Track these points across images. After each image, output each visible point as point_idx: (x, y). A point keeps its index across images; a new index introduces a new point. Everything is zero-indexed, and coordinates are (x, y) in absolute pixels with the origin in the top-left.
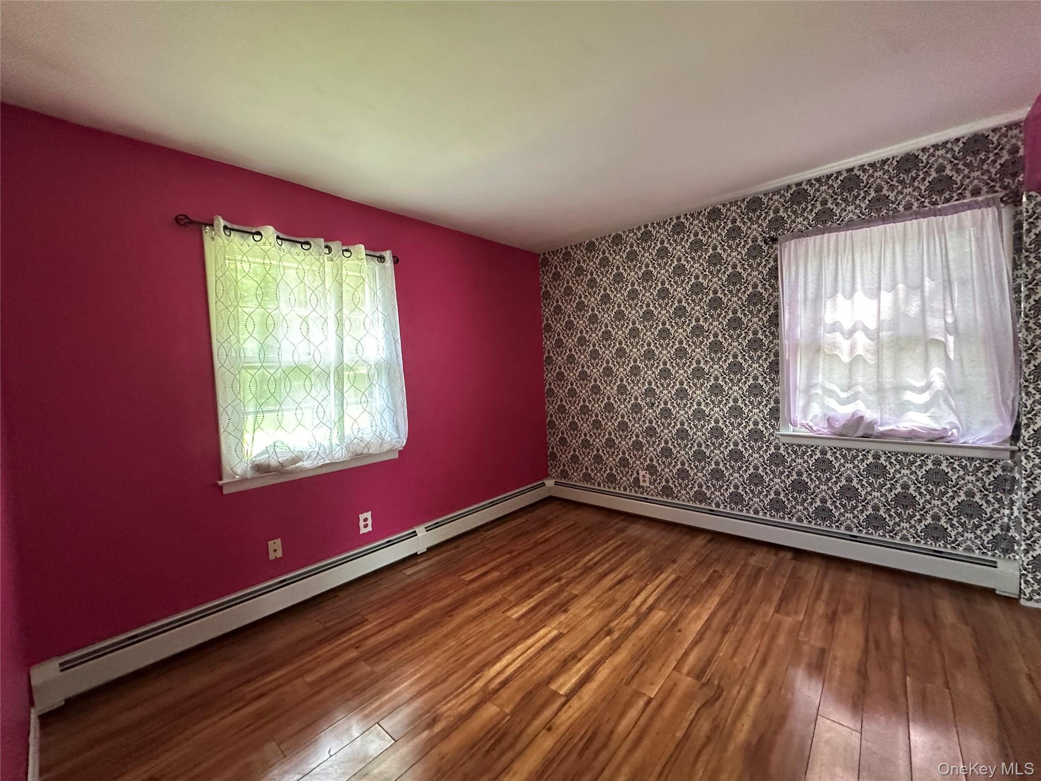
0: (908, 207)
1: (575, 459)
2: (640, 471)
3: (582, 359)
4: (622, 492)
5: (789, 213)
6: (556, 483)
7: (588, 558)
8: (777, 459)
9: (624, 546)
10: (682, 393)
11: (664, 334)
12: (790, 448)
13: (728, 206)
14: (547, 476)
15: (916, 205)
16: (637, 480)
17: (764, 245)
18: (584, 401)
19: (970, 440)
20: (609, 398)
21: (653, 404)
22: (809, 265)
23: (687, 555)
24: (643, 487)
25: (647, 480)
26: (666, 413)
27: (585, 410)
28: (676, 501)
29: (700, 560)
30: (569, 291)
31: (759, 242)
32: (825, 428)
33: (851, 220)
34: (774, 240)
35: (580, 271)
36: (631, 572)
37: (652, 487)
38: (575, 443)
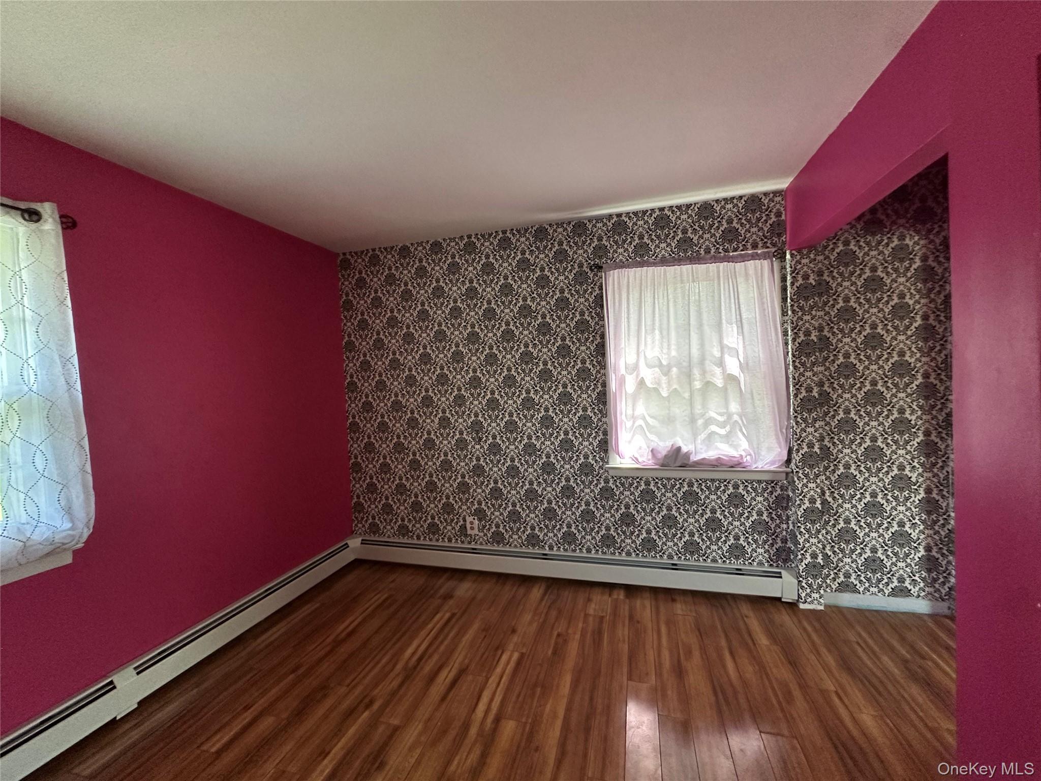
0: (708, 251)
1: (387, 509)
2: (467, 517)
3: (396, 386)
4: (447, 544)
5: (611, 242)
6: (363, 542)
7: (410, 651)
8: (607, 494)
9: (454, 620)
10: (511, 426)
11: (491, 359)
12: (618, 481)
13: (555, 227)
14: (351, 533)
15: (713, 250)
16: (464, 527)
17: (590, 272)
18: (399, 437)
19: (760, 465)
20: (429, 433)
21: (480, 439)
22: (631, 296)
23: (527, 617)
24: (471, 535)
25: (476, 526)
26: (495, 449)
27: (399, 448)
28: (507, 548)
29: (541, 620)
30: (377, 303)
31: (585, 268)
32: (649, 460)
33: (664, 257)
34: (600, 268)
35: (391, 280)
36: (467, 661)
37: (482, 534)
38: (387, 489)
